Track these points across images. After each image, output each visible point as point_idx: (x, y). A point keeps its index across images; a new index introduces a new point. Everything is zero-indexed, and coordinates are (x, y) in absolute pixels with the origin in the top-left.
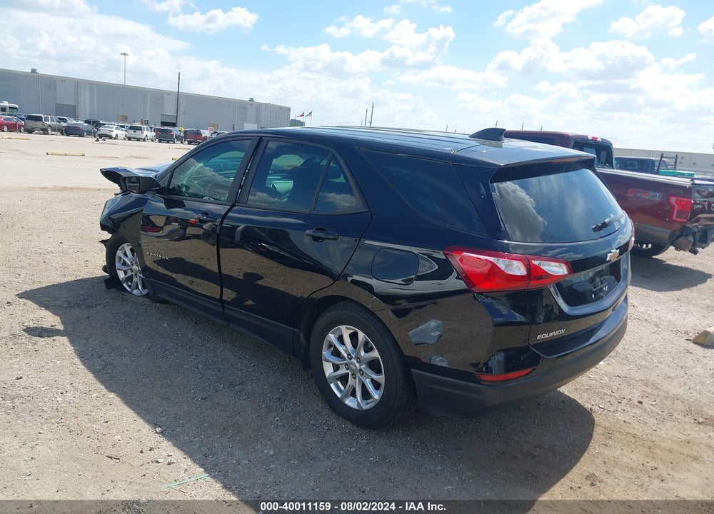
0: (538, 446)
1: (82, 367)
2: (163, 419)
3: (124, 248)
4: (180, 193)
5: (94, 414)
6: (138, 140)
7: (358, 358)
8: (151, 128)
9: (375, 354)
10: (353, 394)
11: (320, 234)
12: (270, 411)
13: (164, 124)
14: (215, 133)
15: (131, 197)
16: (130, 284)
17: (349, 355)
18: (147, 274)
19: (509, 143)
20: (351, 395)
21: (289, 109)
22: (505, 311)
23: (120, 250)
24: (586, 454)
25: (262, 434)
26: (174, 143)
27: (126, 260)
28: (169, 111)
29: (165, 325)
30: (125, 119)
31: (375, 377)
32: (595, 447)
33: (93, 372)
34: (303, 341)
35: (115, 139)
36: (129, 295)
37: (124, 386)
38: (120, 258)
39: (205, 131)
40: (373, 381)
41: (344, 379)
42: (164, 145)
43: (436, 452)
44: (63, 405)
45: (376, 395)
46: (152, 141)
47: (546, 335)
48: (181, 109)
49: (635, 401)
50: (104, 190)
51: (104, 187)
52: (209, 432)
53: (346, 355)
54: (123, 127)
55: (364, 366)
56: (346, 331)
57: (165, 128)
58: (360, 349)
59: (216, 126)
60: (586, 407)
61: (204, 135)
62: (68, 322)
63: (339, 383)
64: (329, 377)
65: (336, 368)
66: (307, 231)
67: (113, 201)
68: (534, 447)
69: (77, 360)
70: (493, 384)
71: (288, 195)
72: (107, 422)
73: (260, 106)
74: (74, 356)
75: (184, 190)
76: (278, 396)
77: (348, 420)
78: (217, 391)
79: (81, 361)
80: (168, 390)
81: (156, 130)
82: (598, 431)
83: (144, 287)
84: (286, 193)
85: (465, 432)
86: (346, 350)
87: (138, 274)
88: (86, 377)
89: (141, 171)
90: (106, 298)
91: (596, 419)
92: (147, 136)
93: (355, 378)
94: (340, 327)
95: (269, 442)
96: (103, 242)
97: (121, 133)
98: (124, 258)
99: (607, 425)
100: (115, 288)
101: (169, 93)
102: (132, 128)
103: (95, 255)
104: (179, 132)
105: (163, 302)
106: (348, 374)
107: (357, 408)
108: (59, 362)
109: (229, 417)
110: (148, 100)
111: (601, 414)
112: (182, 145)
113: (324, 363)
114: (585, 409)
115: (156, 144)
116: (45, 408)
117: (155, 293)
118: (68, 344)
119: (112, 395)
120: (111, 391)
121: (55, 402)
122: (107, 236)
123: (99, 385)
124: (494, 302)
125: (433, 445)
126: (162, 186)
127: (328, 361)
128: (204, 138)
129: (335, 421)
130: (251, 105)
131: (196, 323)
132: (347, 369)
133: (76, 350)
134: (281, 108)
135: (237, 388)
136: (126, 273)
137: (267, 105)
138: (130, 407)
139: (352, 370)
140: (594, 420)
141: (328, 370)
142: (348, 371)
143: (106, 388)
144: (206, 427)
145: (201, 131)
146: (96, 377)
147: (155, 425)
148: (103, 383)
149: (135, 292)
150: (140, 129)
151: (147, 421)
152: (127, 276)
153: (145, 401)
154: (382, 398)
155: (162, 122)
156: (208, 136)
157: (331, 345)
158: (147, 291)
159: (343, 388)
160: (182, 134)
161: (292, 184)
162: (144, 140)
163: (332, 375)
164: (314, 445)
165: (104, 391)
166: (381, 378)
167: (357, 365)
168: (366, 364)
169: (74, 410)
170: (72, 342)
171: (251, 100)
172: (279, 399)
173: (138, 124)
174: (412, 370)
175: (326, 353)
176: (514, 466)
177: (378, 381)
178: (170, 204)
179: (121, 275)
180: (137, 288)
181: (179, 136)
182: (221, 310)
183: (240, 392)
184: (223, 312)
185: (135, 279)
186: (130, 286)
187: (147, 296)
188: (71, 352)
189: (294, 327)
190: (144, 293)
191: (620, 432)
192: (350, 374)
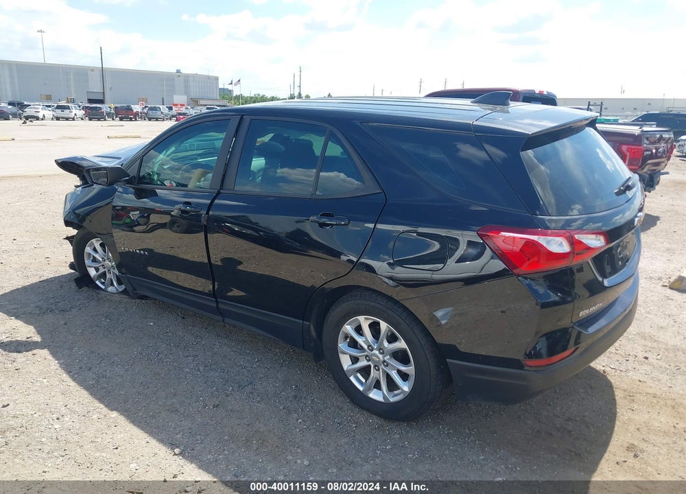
0: (569, 419)
1: (73, 384)
2: (178, 436)
3: (93, 243)
4: (151, 182)
5: (99, 440)
6: (67, 119)
7: (380, 349)
8: (80, 106)
9: (402, 344)
10: (377, 385)
11: (324, 220)
12: (289, 412)
13: (90, 101)
14: (146, 107)
15: (94, 188)
16: (103, 281)
17: (369, 346)
18: (124, 271)
19: (516, 107)
20: (374, 388)
21: (217, 79)
22: (541, 290)
23: (89, 246)
24: (617, 423)
25: (290, 441)
26: (105, 120)
27: (97, 256)
28: (95, 88)
29: (151, 324)
30: (49, 98)
31: (403, 368)
32: (623, 413)
33: (87, 388)
34: (314, 333)
35: (42, 119)
36: (103, 292)
37: (125, 402)
38: (90, 254)
39: (136, 106)
40: (399, 372)
41: (365, 371)
42: (95, 123)
43: (472, 438)
44: (63, 433)
45: (406, 387)
46: (82, 119)
47: (587, 311)
48: (108, 86)
49: (641, 355)
50: (46, 176)
51: (45, 173)
52: (232, 445)
53: (365, 347)
54: (49, 106)
55: (388, 357)
56: (365, 322)
57: (94, 105)
58: (383, 340)
59: (146, 100)
60: (598, 369)
61: (135, 111)
62: (44, 331)
63: (359, 375)
64: (347, 371)
65: (355, 360)
66: (311, 218)
67: (73, 194)
68: (565, 420)
69: (65, 376)
70: (539, 369)
71: (261, 174)
72: (117, 448)
73: (187, 78)
74: (60, 371)
75: (156, 177)
76: (293, 394)
77: (374, 414)
78: (227, 396)
79: (70, 376)
80: (174, 400)
81: (85, 108)
82: (619, 395)
83: (120, 283)
84: (259, 171)
85: (493, 412)
86: (366, 342)
87: (112, 270)
88: (81, 397)
89: (100, 159)
90: (80, 299)
91: (613, 381)
92: (75, 114)
93: (378, 370)
94: (358, 317)
95: (299, 451)
96: (67, 238)
97: (48, 113)
98: (93, 253)
99: (626, 387)
100: (87, 286)
101: (92, 69)
102: (59, 107)
103: (55, 250)
104: (109, 109)
105: (142, 297)
106: (370, 366)
107: (383, 401)
108: (45, 381)
109: (248, 425)
110: (72, 77)
111: (615, 375)
112: (114, 122)
113: (341, 355)
114: (597, 371)
115: (87, 122)
116: (43, 439)
117: (134, 289)
118: (50, 357)
119: (115, 414)
120: (112, 410)
121: (52, 430)
122: (73, 232)
123: (97, 404)
124: (533, 283)
125: (467, 431)
126: (131, 175)
127: (344, 353)
128: (136, 113)
129: (362, 417)
130: (179, 76)
131: (183, 318)
132: (368, 361)
133: (61, 364)
134: (208, 77)
135: (248, 389)
136: (97, 270)
137: (195, 76)
138: (138, 426)
139: (373, 361)
140: (611, 383)
141: (346, 362)
142: (370, 363)
143: (106, 406)
144: (228, 440)
145: (132, 106)
146: (91, 394)
147: (172, 445)
148: (101, 400)
149: (110, 289)
150: (68, 108)
151: (161, 441)
152: (99, 273)
153: (153, 417)
154: (413, 390)
155: (89, 100)
156: (140, 111)
157: (346, 336)
158: (123, 287)
159: (364, 381)
160: (113, 111)
161: (264, 161)
162: (73, 119)
163: (350, 368)
164: (347, 447)
165: (105, 410)
166: (410, 369)
167: (381, 356)
168: (390, 355)
169: (76, 438)
170: (54, 354)
171: (178, 71)
172: (295, 397)
173: (63, 103)
174: (447, 360)
175: (342, 345)
176: (554, 445)
177: (407, 372)
178: (140, 194)
179: (92, 272)
180: (112, 284)
181: (110, 113)
182: (215, 305)
183: (252, 393)
184: (217, 307)
185: (108, 276)
186: (103, 283)
187: (125, 292)
188: (56, 367)
189: (304, 320)
190: (120, 290)
191: (640, 393)
192: (372, 366)
